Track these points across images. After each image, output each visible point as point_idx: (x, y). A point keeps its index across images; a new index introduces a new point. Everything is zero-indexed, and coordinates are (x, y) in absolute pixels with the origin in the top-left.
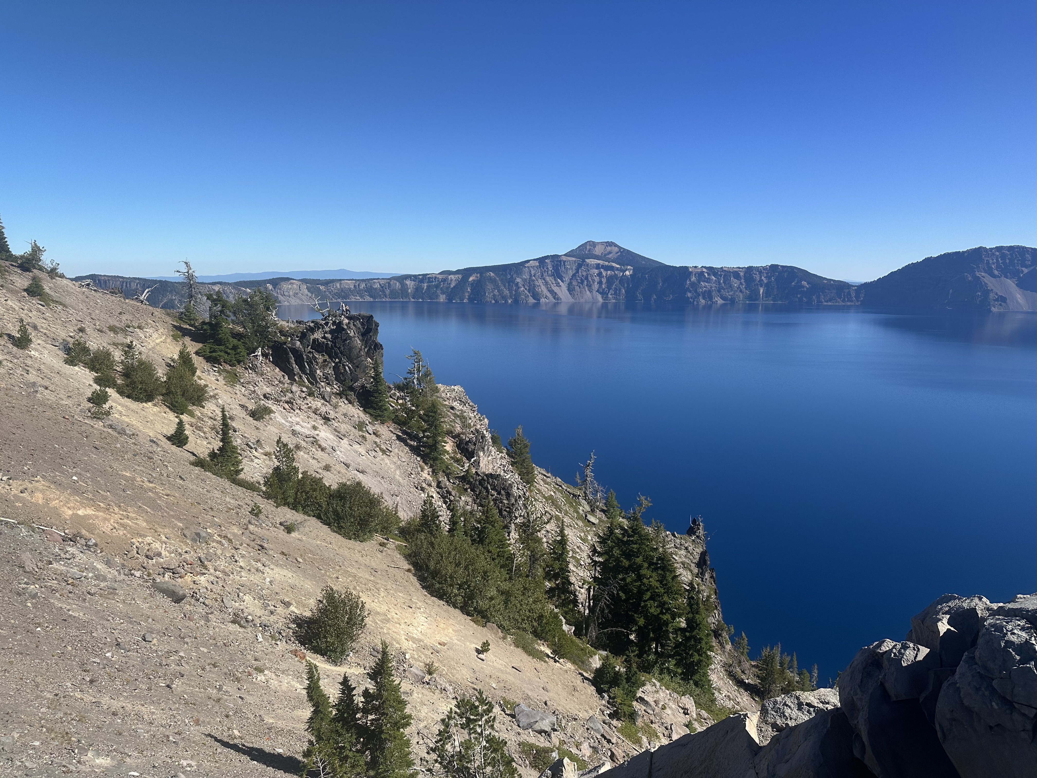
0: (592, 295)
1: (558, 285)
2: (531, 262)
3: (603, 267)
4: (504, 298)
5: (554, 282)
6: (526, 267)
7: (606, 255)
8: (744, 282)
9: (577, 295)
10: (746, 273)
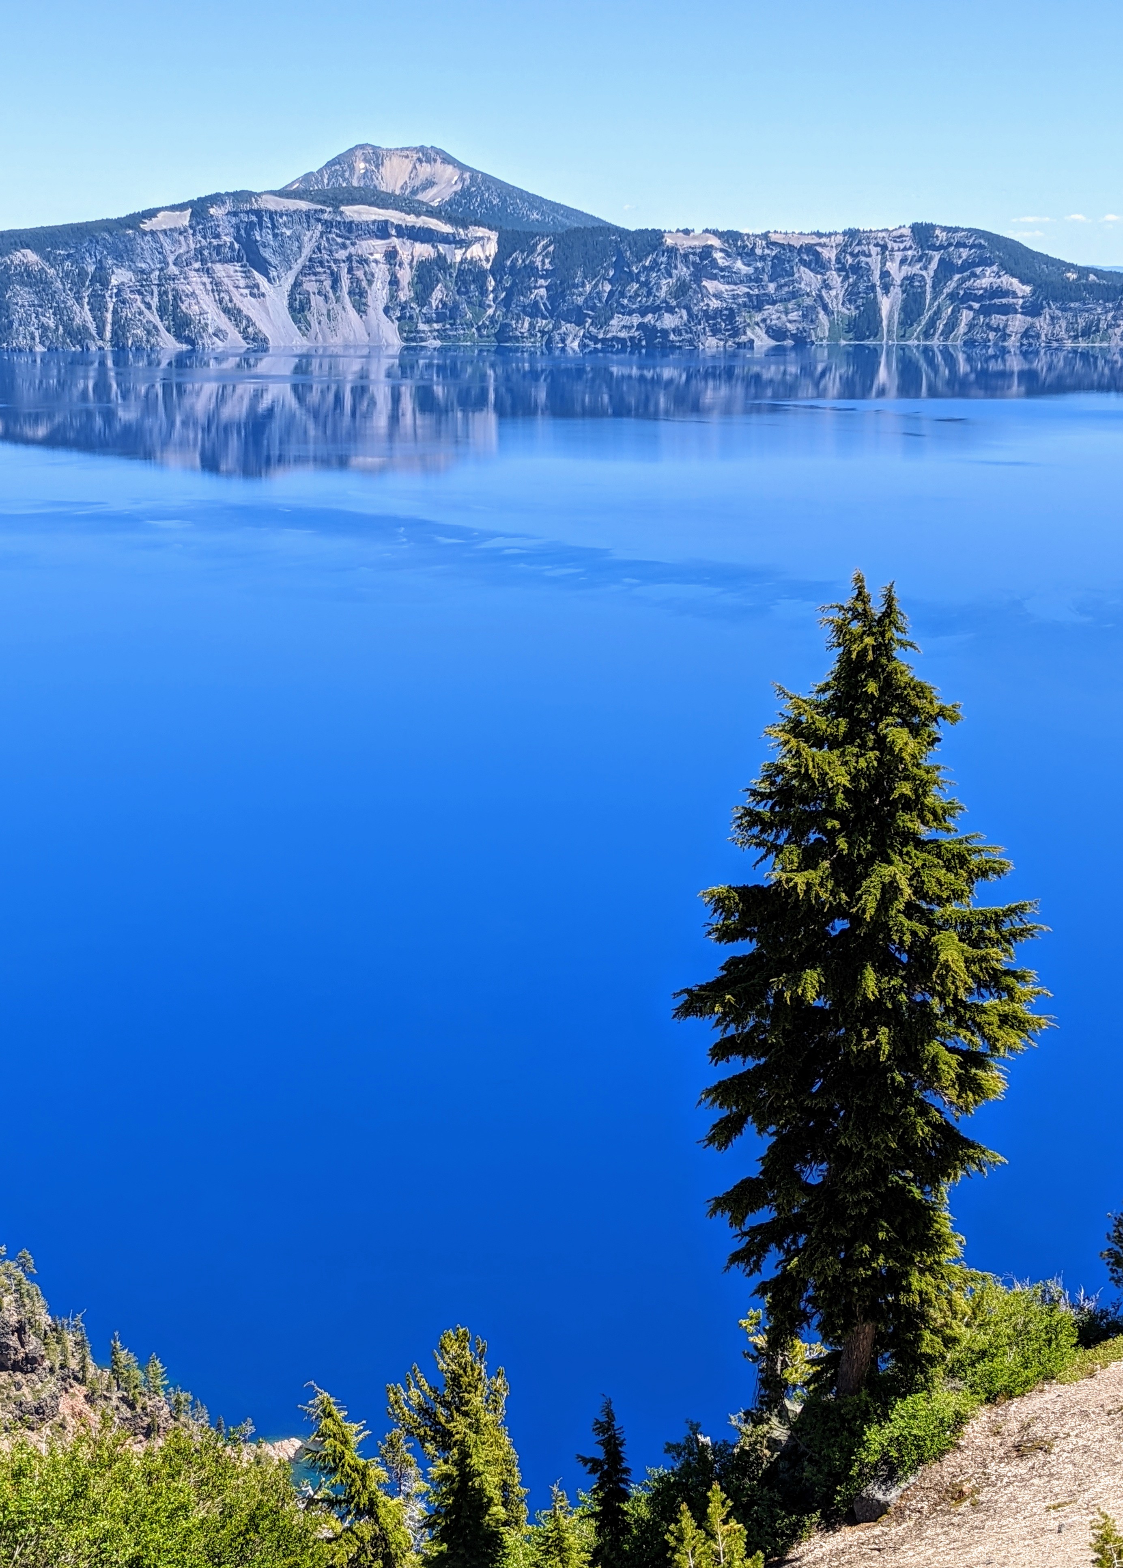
0: (366, 324)
1: (254, 291)
2: (161, 215)
3: (403, 232)
4: (78, 335)
5: (242, 283)
6: (145, 233)
7: (414, 192)
8: (835, 278)
9: (319, 323)
10: (843, 249)
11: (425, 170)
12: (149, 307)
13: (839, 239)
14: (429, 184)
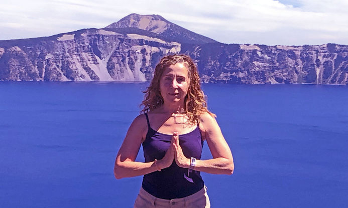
0: (134, 74)
1: (95, 62)
2: (64, 36)
3: (147, 43)
4: (33, 76)
5: (91, 59)
6: (58, 41)
7: (151, 30)
8: (300, 62)
9: (117, 73)
10: (303, 52)
11: (155, 23)
12: (58, 66)
13: (302, 48)
14: (156, 27)
